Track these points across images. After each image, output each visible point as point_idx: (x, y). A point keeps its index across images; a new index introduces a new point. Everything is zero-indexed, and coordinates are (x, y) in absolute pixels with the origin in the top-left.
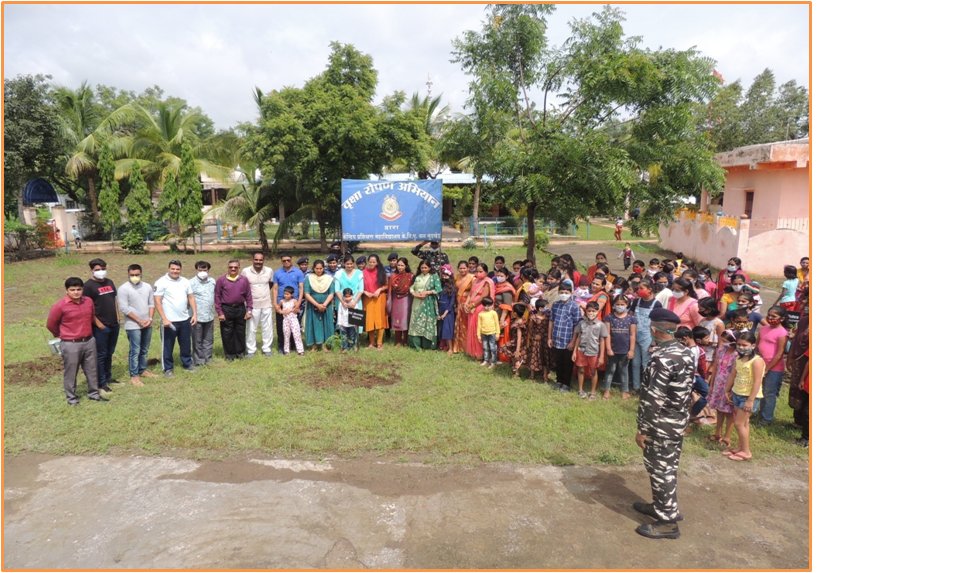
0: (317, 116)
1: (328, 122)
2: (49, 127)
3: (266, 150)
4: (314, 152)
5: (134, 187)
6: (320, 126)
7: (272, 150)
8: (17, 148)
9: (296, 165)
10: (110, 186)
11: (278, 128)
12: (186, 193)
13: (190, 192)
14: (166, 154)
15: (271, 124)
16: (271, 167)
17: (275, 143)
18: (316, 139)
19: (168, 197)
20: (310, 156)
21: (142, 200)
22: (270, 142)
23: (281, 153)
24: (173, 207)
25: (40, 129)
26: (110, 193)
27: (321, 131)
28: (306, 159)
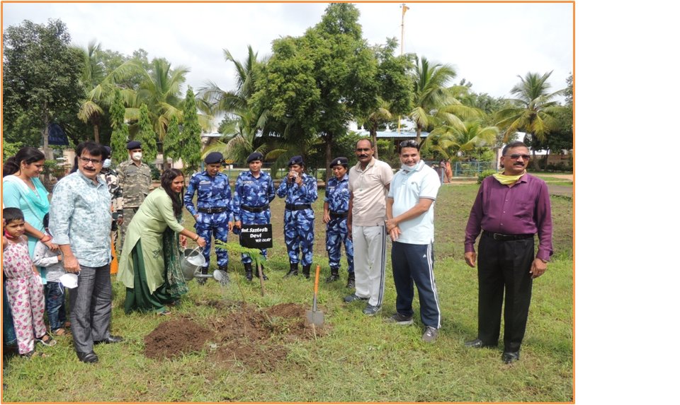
0: (321, 59)
1: (329, 65)
2: (74, 69)
3: (279, 87)
4: (317, 92)
5: (142, 129)
6: (323, 69)
7: (285, 87)
8: (47, 87)
9: (301, 104)
10: (121, 128)
11: (292, 66)
12: (189, 134)
13: (192, 133)
14: (163, 103)
15: (286, 64)
16: (283, 104)
17: (288, 81)
18: (318, 80)
19: (172, 138)
20: (314, 96)
21: (149, 141)
22: (283, 80)
23: (293, 90)
24: (176, 147)
25: (67, 70)
26: (121, 135)
27: (324, 73)
28: (310, 99)
